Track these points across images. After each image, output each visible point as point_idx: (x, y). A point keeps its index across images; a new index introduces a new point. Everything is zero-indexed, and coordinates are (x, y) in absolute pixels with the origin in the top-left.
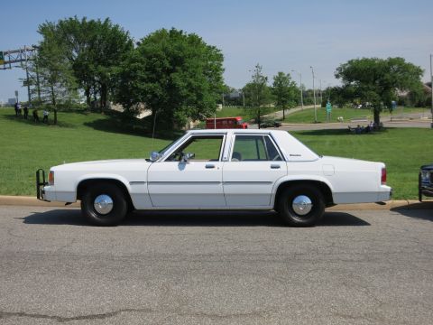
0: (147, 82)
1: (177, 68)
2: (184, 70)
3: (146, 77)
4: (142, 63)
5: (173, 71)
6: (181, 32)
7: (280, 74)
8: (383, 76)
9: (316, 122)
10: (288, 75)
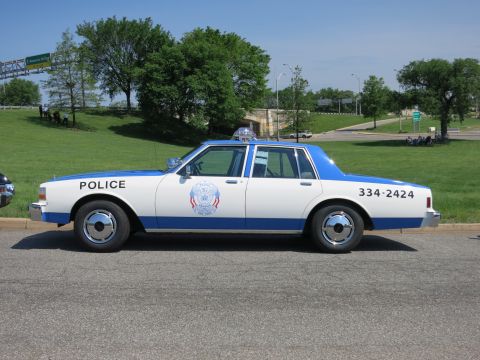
0: (163, 85)
1: (196, 70)
2: (203, 72)
3: (162, 79)
4: (160, 64)
5: (192, 73)
6: (218, 31)
7: (372, 78)
8: (447, 80)
9: (400, 132)
10: (381, 79)
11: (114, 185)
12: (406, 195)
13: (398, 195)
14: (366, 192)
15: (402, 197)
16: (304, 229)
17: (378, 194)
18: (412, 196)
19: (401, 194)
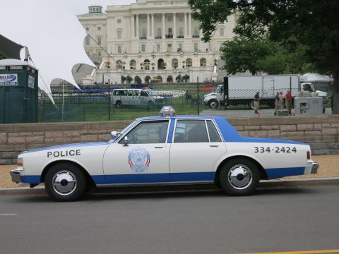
11: (72, 153)
12: (291, 151)
13: (284, 151)
14: (260, 150)
15: (288, 152)
16: (215, 180)
17: (269, 151)
18: (295, 151)
19: (286, 150)
